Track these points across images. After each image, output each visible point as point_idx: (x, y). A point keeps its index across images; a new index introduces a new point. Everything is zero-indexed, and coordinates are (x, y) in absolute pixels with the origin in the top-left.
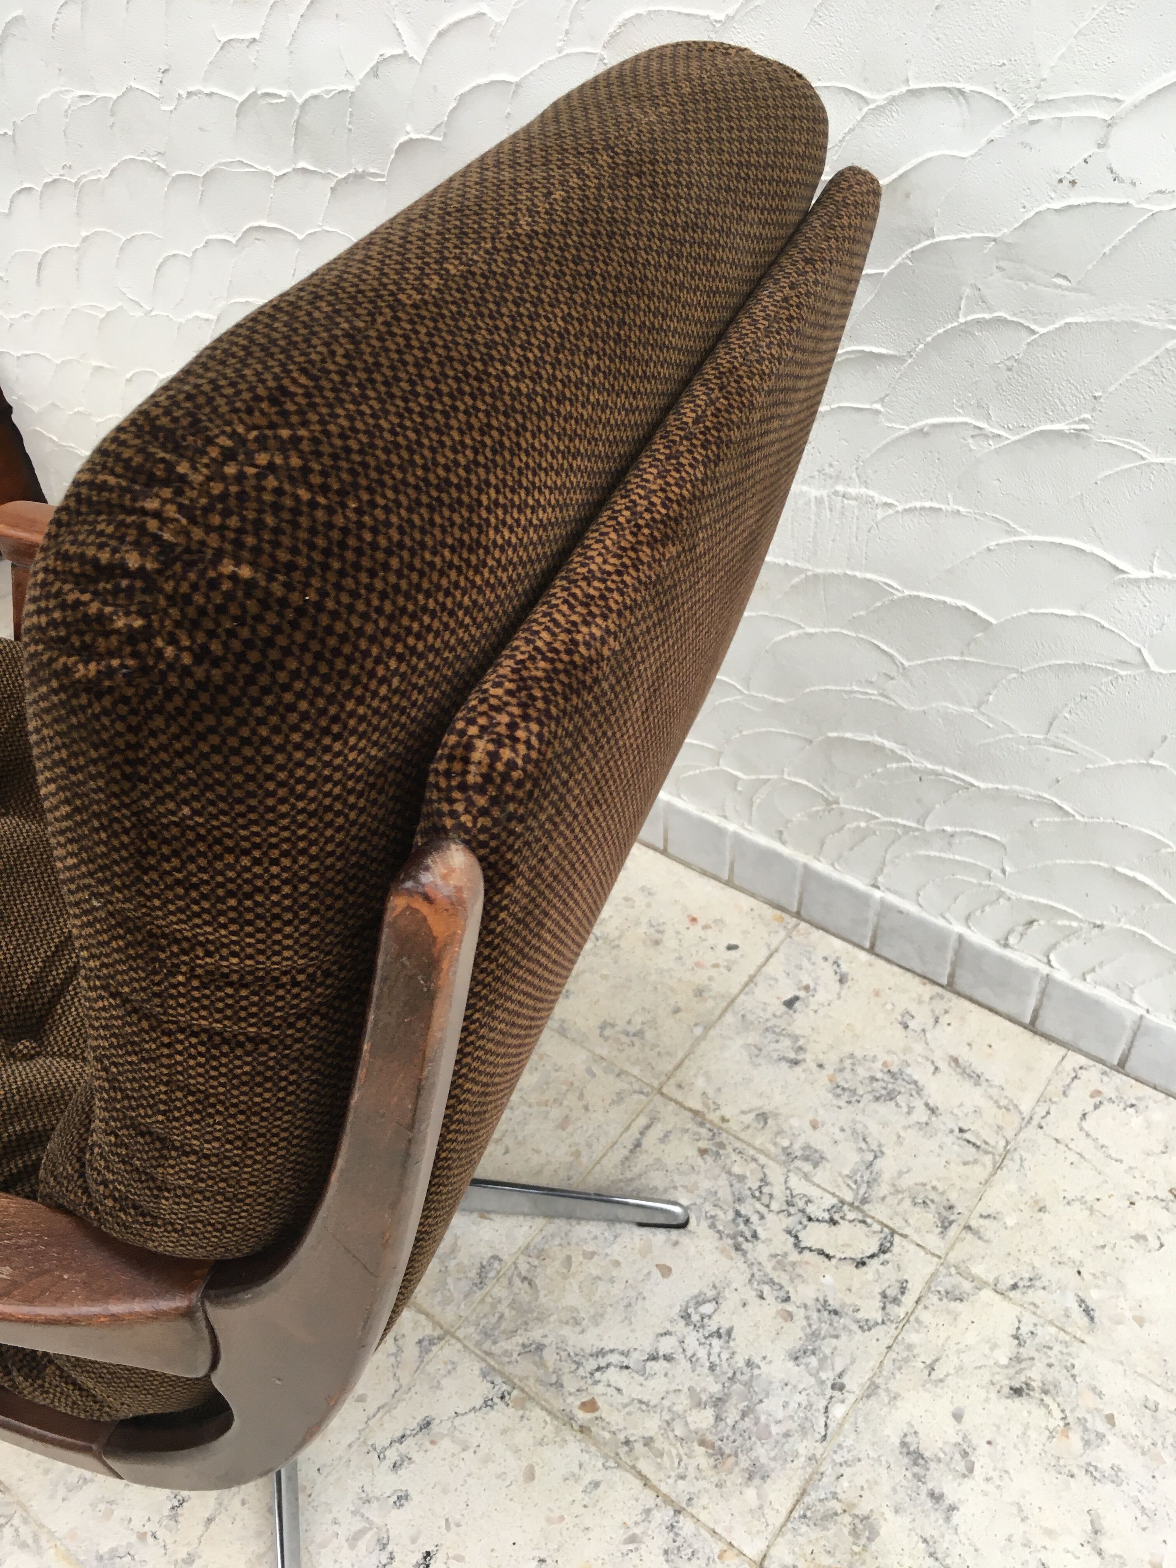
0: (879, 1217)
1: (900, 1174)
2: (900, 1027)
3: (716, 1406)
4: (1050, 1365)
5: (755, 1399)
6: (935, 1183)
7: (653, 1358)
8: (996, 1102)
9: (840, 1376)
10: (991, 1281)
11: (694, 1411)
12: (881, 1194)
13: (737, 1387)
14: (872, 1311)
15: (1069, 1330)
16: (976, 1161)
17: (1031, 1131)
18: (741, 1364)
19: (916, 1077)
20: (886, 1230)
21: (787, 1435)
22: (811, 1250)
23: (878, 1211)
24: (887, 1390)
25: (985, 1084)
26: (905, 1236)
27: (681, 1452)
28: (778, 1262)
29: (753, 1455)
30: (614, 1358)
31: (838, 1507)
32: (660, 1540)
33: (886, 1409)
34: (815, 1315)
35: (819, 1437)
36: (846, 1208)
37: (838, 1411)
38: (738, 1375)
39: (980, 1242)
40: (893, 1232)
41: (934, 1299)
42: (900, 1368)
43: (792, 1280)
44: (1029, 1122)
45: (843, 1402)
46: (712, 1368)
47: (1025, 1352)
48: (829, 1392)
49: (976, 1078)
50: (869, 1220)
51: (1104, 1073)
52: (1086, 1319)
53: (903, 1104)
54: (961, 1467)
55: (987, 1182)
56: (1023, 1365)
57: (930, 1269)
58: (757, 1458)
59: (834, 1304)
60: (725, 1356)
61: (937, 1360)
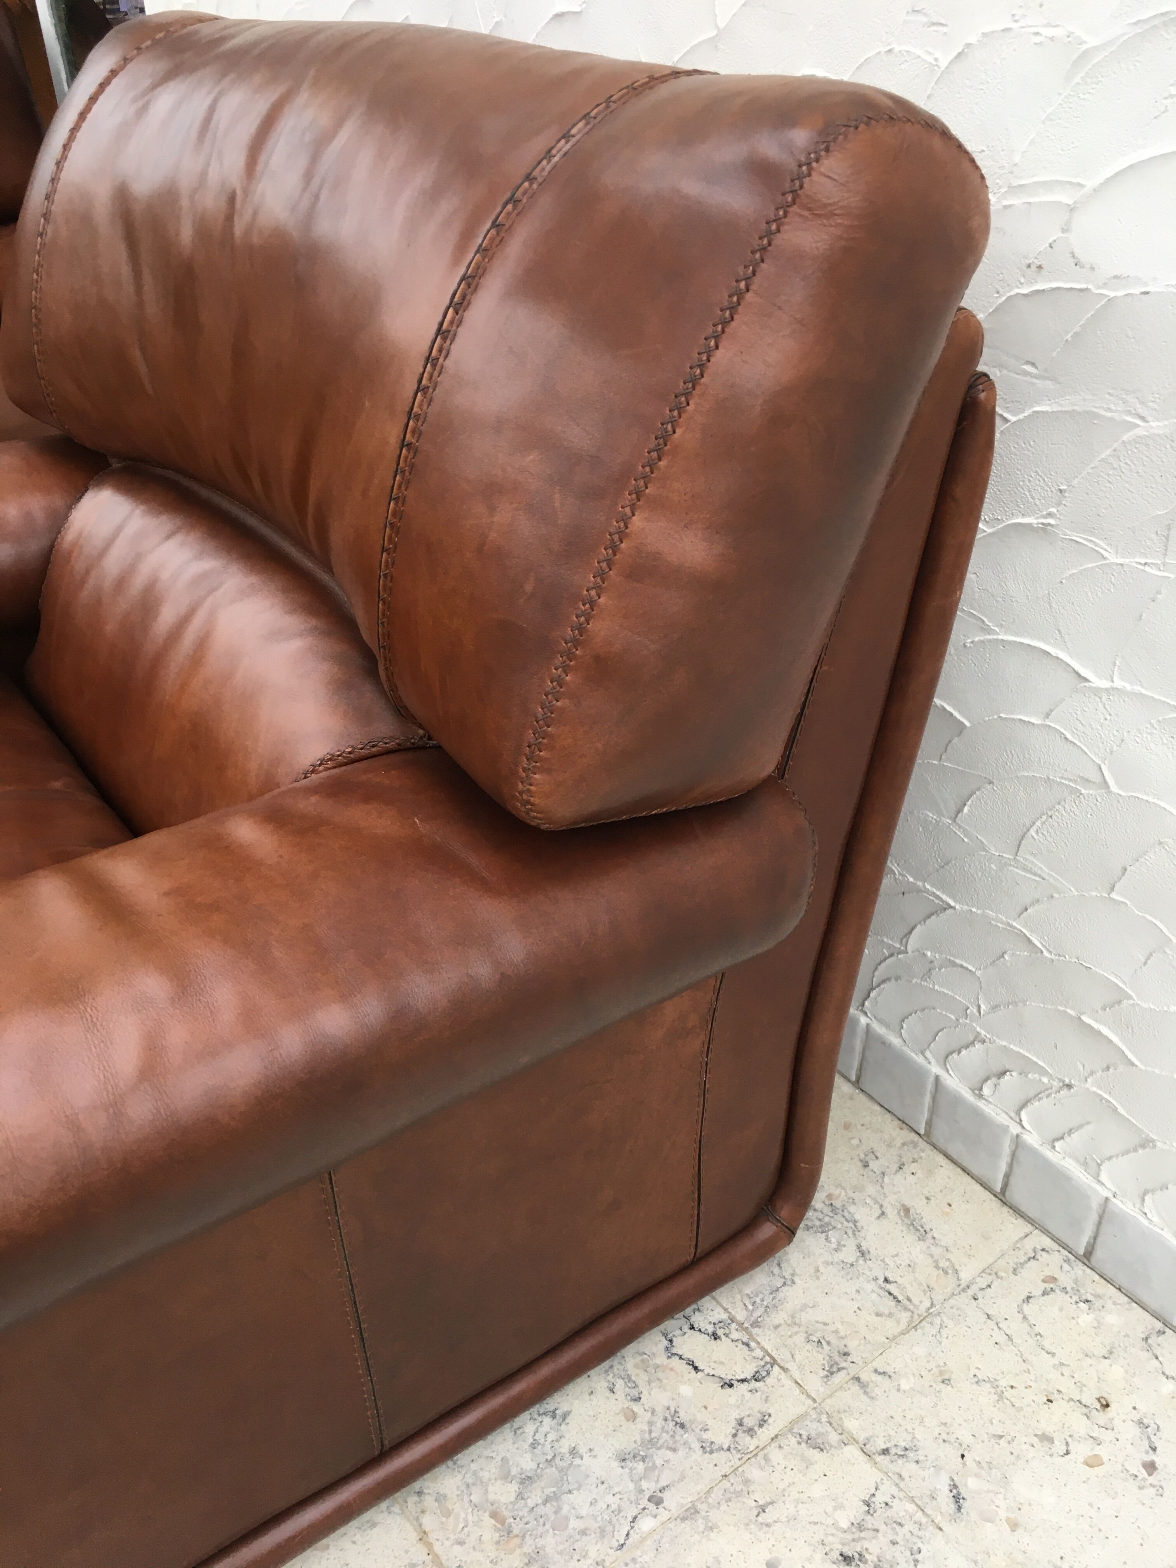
0: (763, 1344)
1: (804, 1307)
2: (859, 1164)
3: (522, 1483)
4: (894, 1543)
5: (566, 1487)
6: (838, 1325)
8: (936, 1262)
9: (662, 1490)
10: (861, 1440)
11: (499, 1482)
12: (776, 1322)
13: (551, 1471)
14: (721, 1435)
15: (929, 1512)
16: (890, 1315)
17: (964, 1299)
18: (565, 1450)
19: (857, 1217)
20: (768, 1359)
21: (583, 1533)
22: (681, 1358)
23: (767, 1339)
24: (706, 1518)
25: (930, 1241)
26: (785, 1370)
27: (470, 1518)
28: (643, 1361)
29: (540, 1542)
33: (697, 1537)
34: (660, 1423)
35: (616, 1544)
36: (734, 1326)
37: (646, 1524)
38: (558, 1459)
39: (864, 1398)
40: (774, 1362)
41: (793, 1441)
42: (730, 1500)
43: (649, 1382)
44: (964, 1290)
45: (655, 1516)
46: (534, 1445)
47: (870, 1522)
48: (644, 1502)
49: (922, 1233)
50: (753, 1344)
51: (1067, 1261)
52: (953, 1507)
53: (833, 1240)
55: (895, 1337)
56: (863, 1535)
57: (801, 1410)
58: (543, 1547)
59: (683, 1417)
60: (551, 1437)
61: (772, 1503)
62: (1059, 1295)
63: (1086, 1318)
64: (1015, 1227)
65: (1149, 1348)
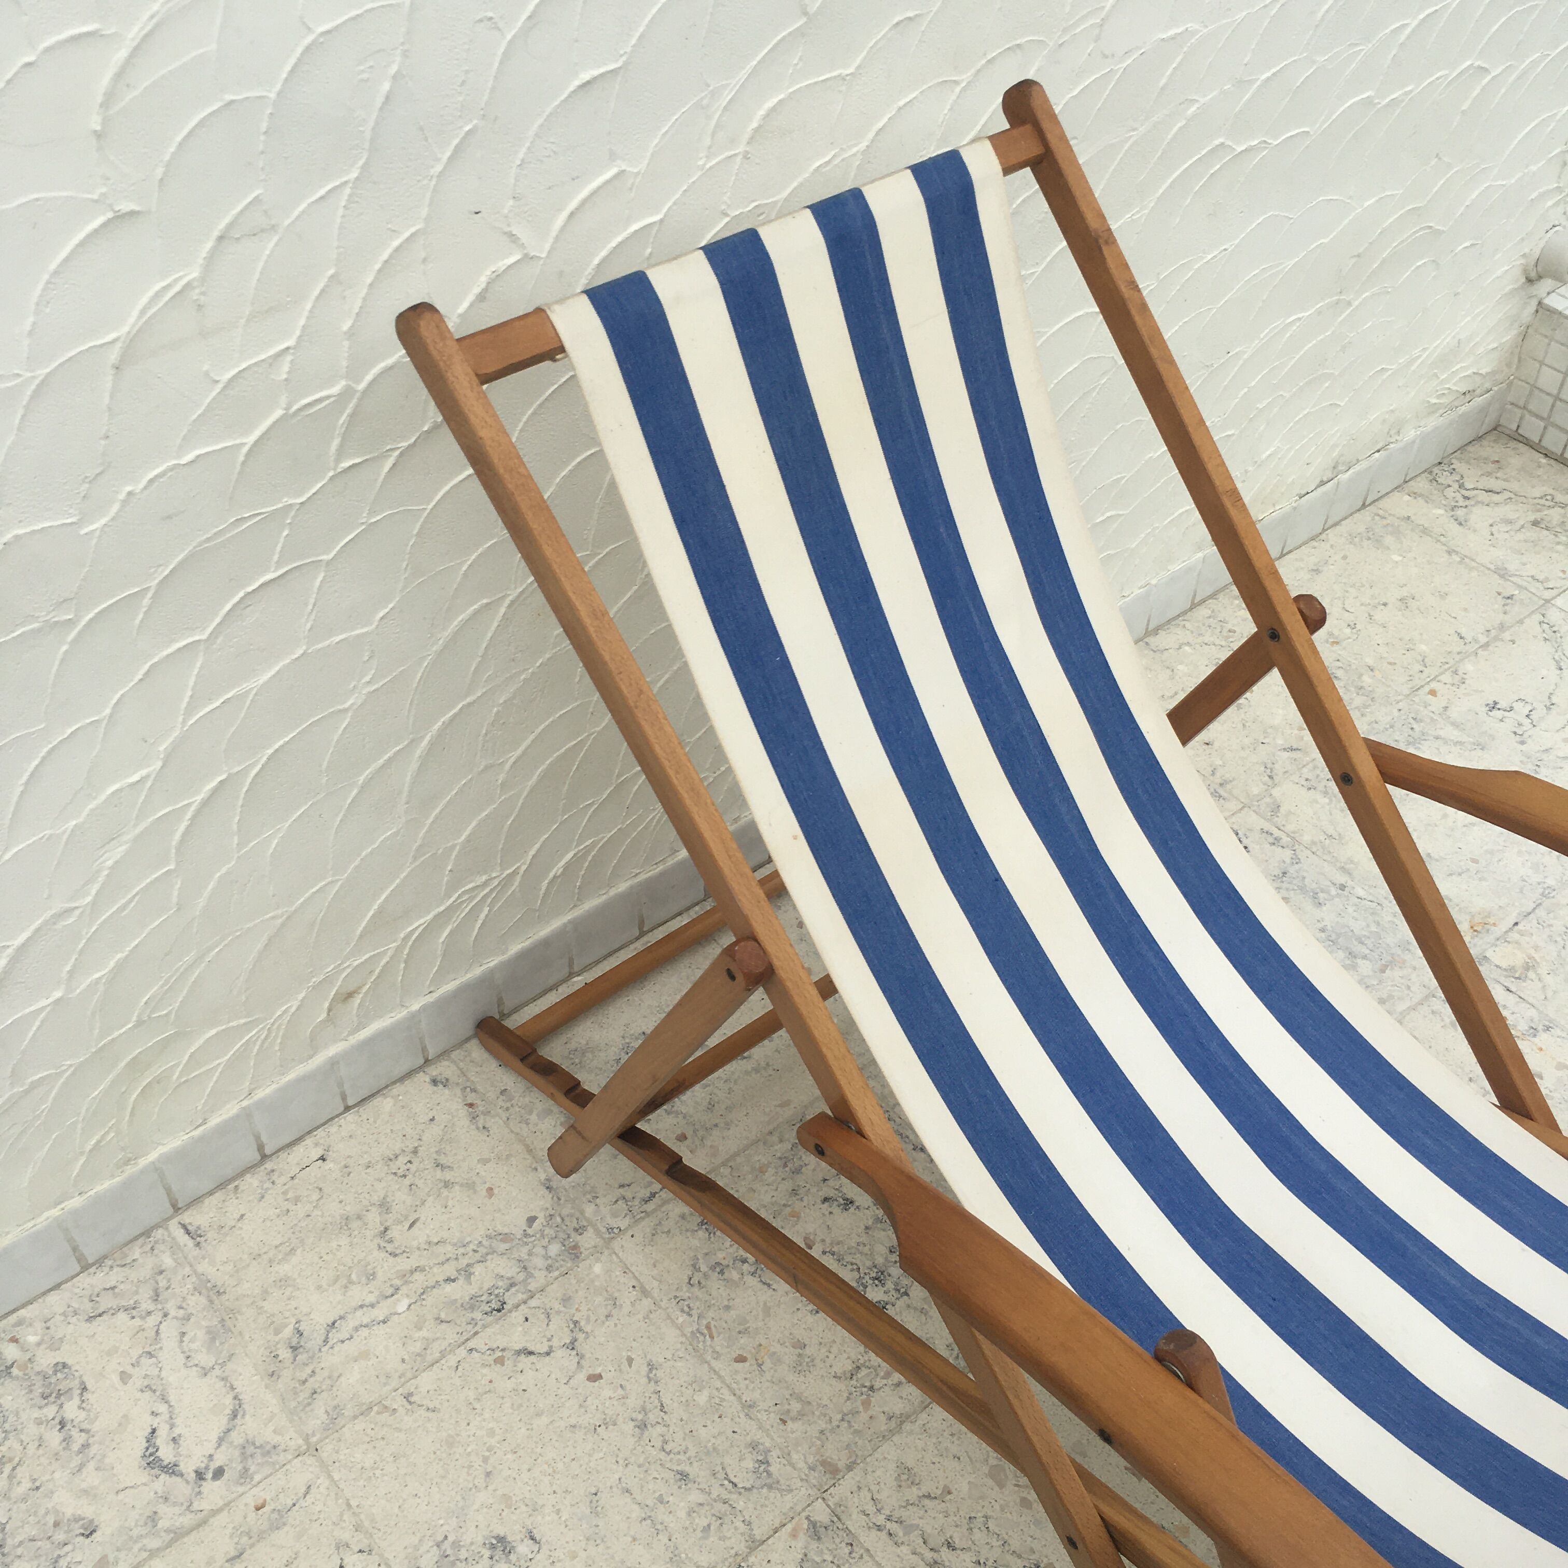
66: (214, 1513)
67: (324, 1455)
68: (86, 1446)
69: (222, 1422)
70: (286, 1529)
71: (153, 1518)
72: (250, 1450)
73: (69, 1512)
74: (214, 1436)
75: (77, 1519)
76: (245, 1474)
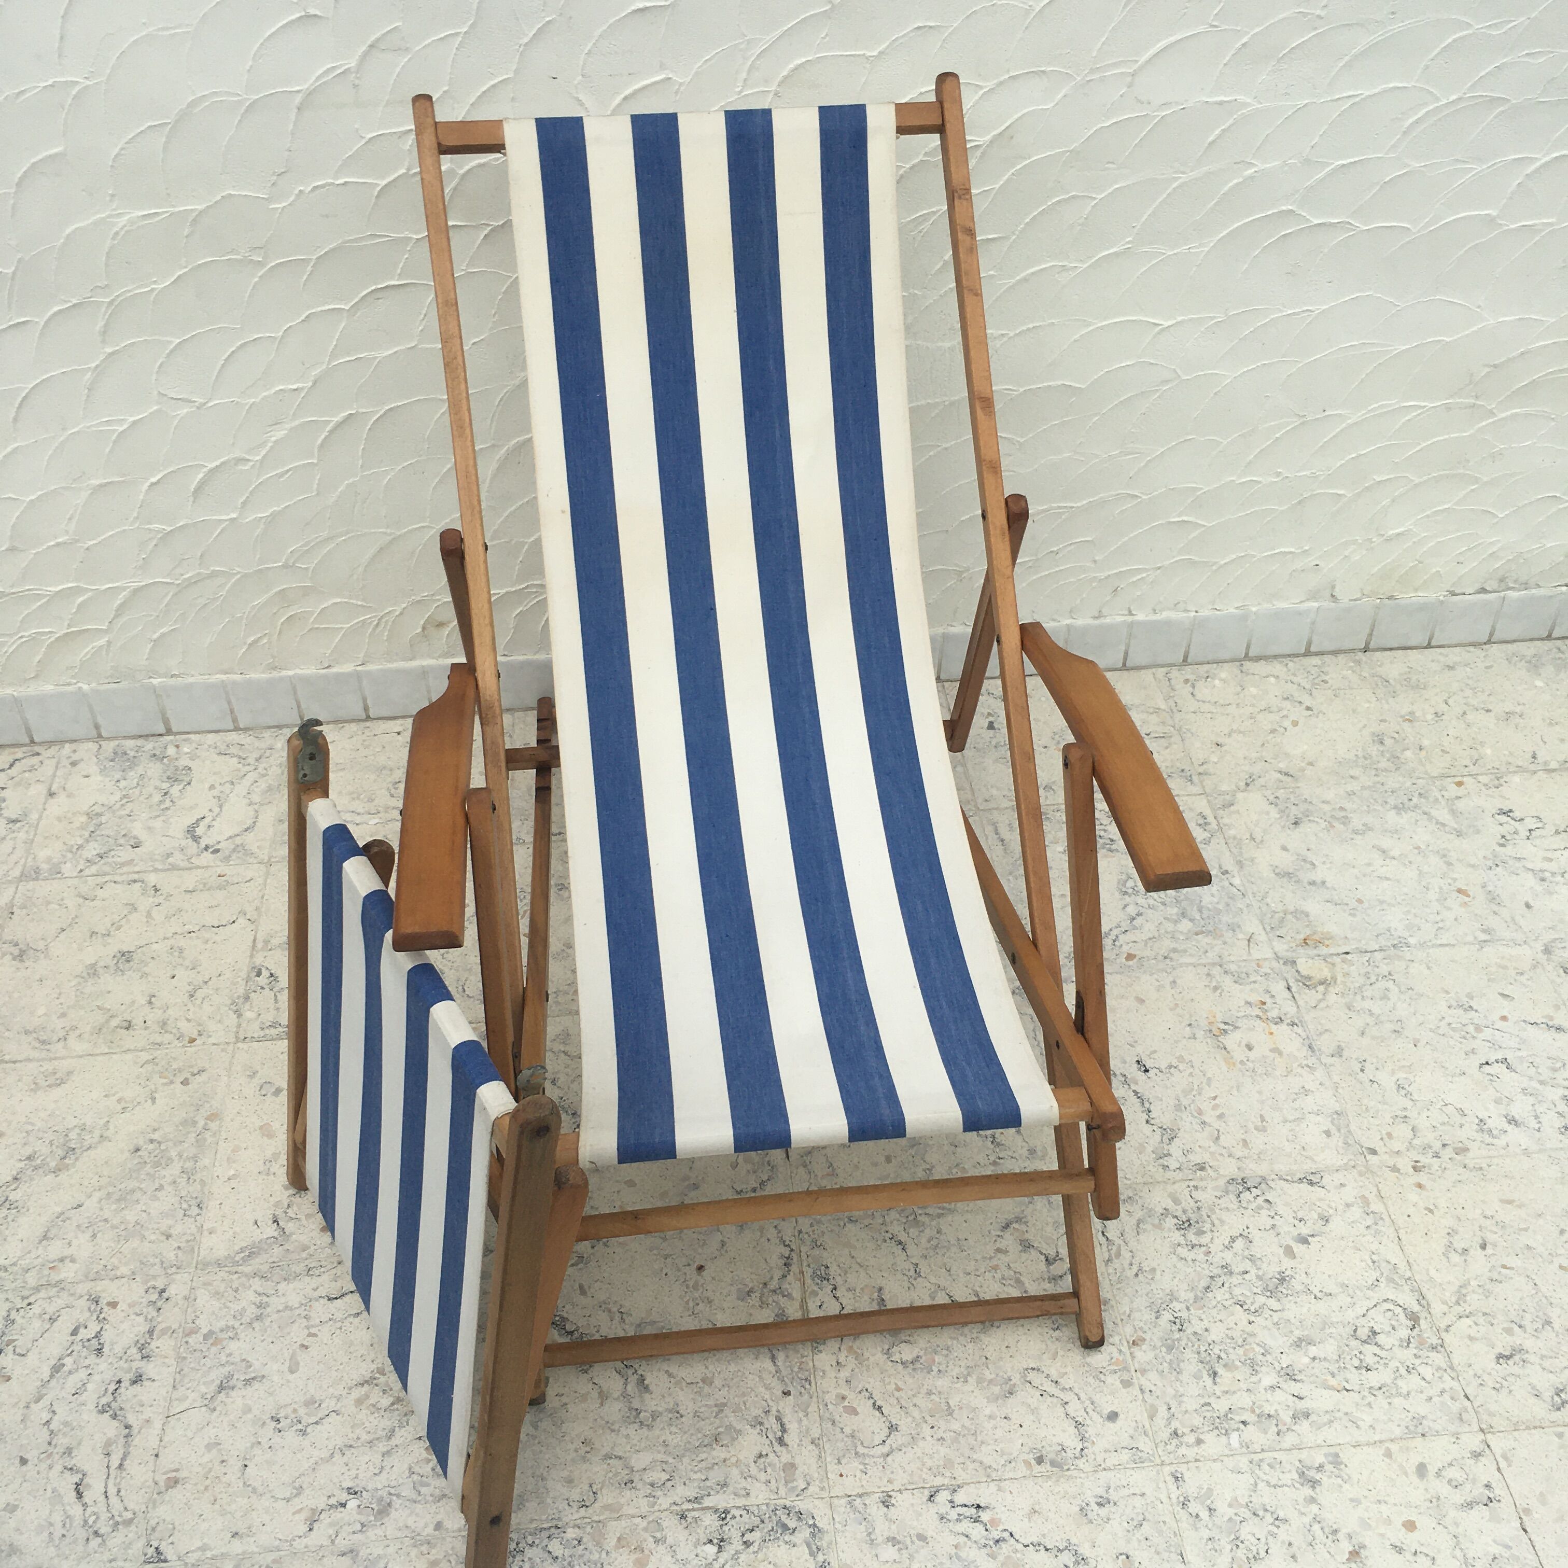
4: (1297, 805)
7: (1134, 919)
9: (1220, 868)
10: (1235, 788)
13: (1184, 904)
16: (1170, 744)
17: (1178, 716)
21: (1228, 905)
24: (1246, 860)
27: (1193, 943)
29: (1223, 922)
30: (1115, 932)
31: (1282, 915)
32: (1227, 981)
33: (1254, 867)
35: (1241, 897)
39: (1212, 776)
41: (1221, 812)
44: (1173, 712)
46: (1164, 904)
47: (1281, 807)
51: (1181, 670)
52: (1290, 778)
54: (1308, 866)
56: (1287, 812)
58: (1227, 922)
61: (1251, 834)
62: (1198, 684)
63: (1217, 682)
64: (1146, 675)
65: (1248, 674)
66: (198, 867)
67: (272, 869)
68: (167, 809)
69: (237, 830)
70: (223, 891)
71: (169, 855)
72: (240, 849)
73: (135, 833)
74: (228, 835)
75: (135, 838)
76: (227, 859)
